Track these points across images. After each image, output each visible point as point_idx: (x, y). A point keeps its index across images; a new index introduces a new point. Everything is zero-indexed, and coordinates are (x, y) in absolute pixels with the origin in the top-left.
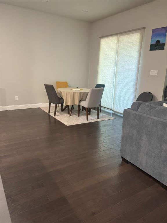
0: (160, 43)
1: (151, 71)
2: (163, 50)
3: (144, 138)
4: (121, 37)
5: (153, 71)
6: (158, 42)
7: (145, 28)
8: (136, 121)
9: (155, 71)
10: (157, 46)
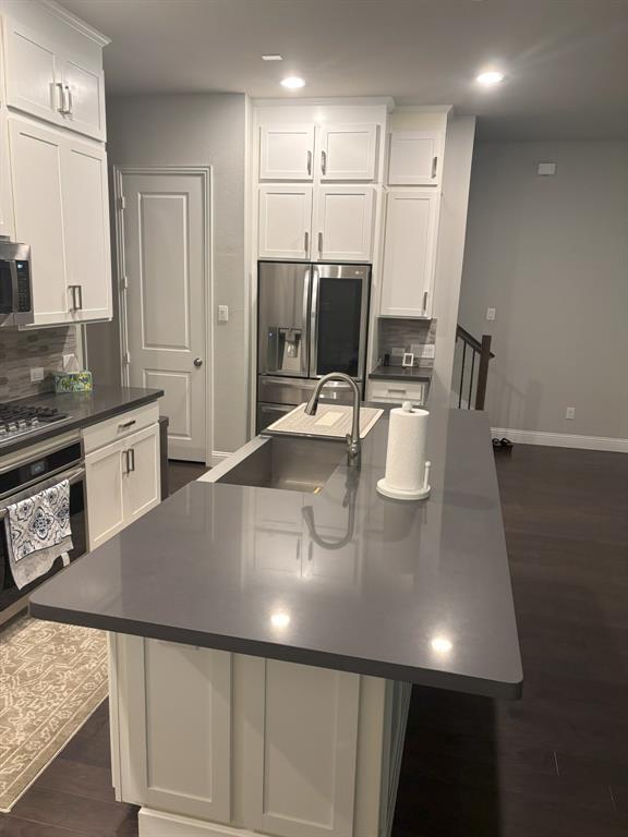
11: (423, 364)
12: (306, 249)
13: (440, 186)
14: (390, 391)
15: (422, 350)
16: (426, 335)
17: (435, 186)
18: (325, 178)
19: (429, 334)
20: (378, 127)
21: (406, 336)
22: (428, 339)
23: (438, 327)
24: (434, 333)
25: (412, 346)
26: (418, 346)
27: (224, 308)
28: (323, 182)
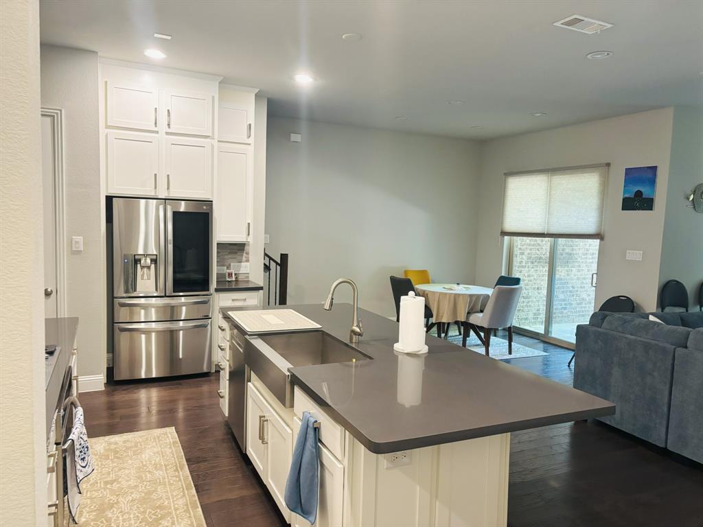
0: (644, 196)
1: (628, 251)
2: (649, 211)
3: (616, 372)
4: (555, 177)
5: (631, 251)
6: (639, 194)
7: (608, 165)
8: (600, 343)
9: (638, 252)
10: (638, 202)
11: (241, 278)
12: (156, 188)
13: (253, 145)
14: (233, 300)
15: (240, 267)
16: (242, 255)
17: (249, 144)
18: (169, 131)
19: (245, 254)
20: (213, 97)
21: (226, 257)
22: (244, 259)
23: (250, 249)
24: (247, 254)
25: (232, 264)
26: (237, 264)
27: (80, 239)
28: (167, 133)
